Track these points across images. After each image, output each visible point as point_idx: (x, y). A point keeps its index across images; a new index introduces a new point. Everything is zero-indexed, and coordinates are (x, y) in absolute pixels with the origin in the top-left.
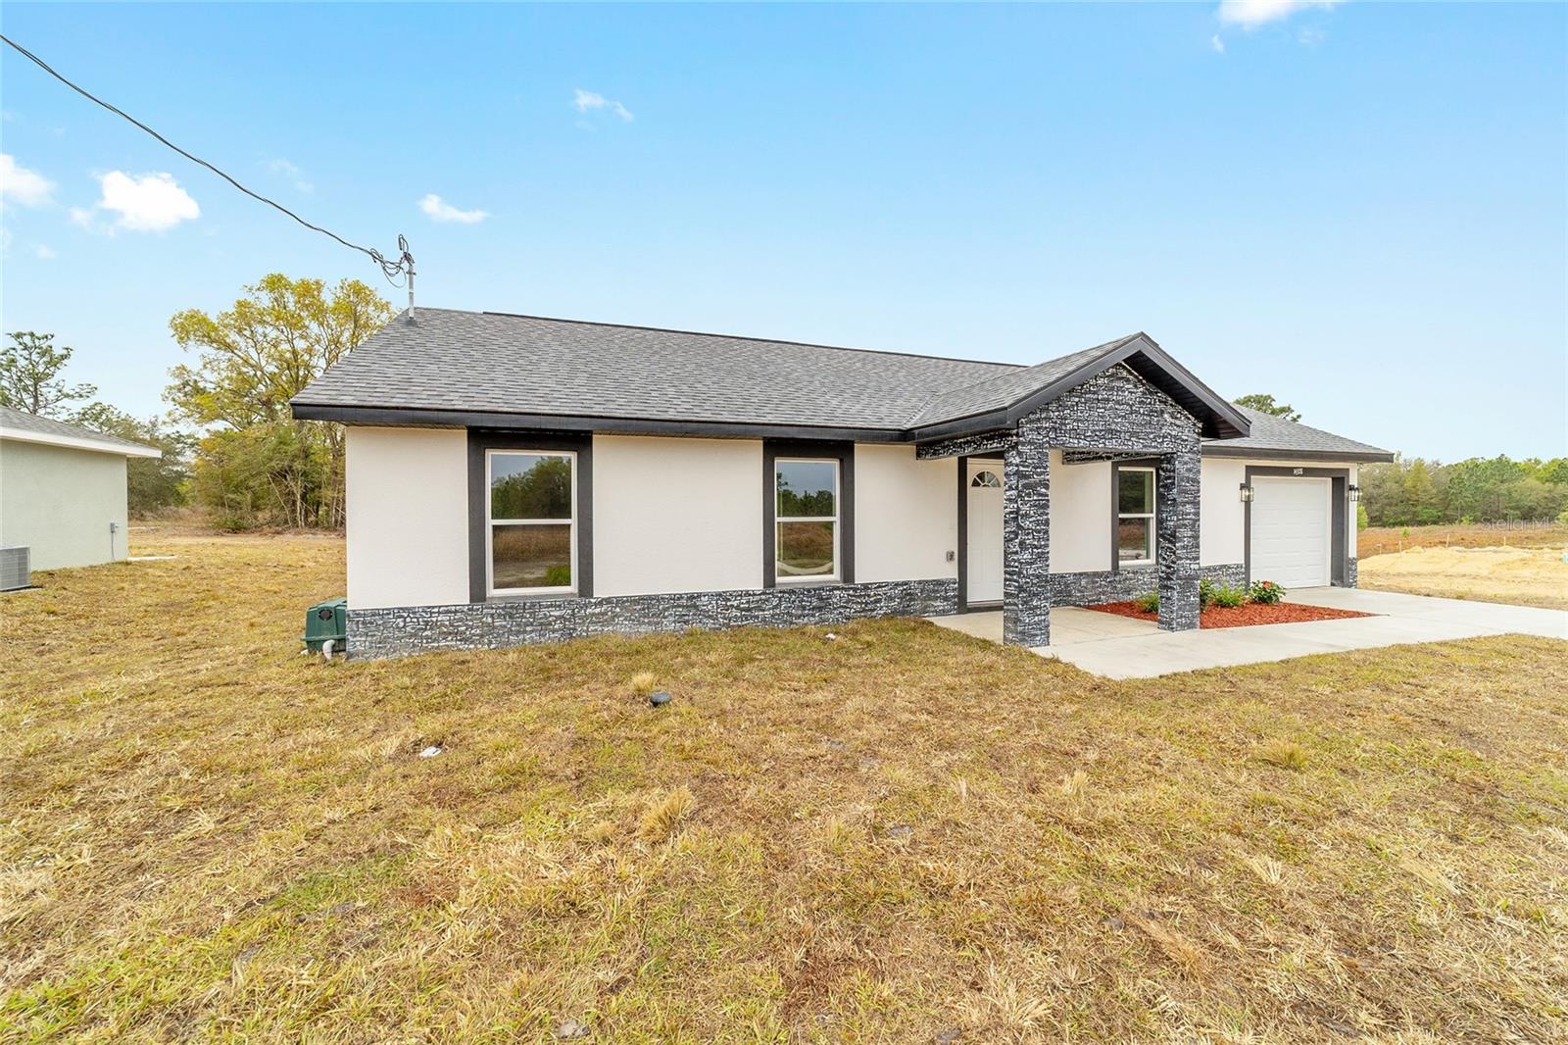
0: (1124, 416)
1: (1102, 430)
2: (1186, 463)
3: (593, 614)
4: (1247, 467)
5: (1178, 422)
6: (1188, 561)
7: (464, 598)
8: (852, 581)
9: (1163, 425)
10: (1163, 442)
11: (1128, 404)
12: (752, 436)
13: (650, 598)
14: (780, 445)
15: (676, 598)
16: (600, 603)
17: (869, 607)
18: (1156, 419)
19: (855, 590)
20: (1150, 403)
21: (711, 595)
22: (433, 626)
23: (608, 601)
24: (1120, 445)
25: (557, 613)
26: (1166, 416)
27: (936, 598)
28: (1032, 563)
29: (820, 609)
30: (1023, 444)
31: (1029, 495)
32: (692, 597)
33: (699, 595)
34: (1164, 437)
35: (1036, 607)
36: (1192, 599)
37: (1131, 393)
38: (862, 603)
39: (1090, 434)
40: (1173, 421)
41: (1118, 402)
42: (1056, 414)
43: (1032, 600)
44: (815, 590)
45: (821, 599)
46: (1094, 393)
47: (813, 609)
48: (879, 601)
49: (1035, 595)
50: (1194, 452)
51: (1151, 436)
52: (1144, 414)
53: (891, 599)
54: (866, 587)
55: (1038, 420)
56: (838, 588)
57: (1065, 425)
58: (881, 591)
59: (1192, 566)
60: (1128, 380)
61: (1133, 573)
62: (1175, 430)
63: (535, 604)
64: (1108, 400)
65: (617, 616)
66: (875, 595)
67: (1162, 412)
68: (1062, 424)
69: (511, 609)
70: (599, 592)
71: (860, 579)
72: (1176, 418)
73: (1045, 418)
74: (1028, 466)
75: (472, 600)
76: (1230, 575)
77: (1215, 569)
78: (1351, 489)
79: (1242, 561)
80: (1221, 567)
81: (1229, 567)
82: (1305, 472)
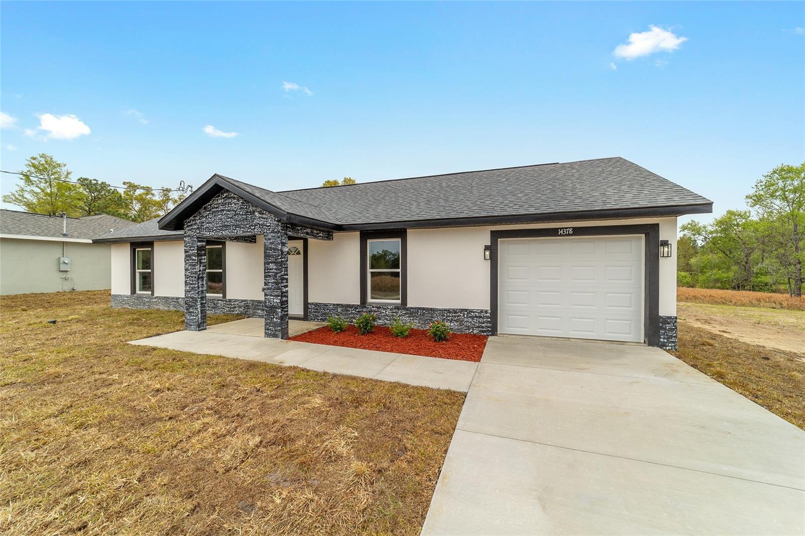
0: (232, 217)
1: (221, 226)
2: (270, 239)
3: (154, 302)
4: (491, 231)
5: (264, 216)
6: (272, 297)
8: (225, 298)
9: (254, 219)
10: (255, 228)
11: (234, 211)
13: (167, 298)
15: (173, 298)
16: (155, 298)
17: (232, 310)
18: (250, 216)
19: (226, 301)
20: (246, 208)
22: (125, 301)
23: (157, 297)
24: (230, 232)
25: (147, 300)
26: (256, 213)
27: (258, 309)
28: (189, 292)
29: (214, 308)
30: (186, 237)
31: (188, 261)
34: (255, 225)
35: (192, 312)
36: (275, 320)
37: (235, 204)
38: (228, 307)
39: (215, 229)
40: (261, 216)
41: (228, 211)
42: (199, 221)
43: (190, 309)
44: (212, 300)
45: (214, 304)
46: (217, 208)
47: (212, 308)
48: (235, 307)
49: (191, 306)
50: (275, 232)
51: (248, 226)
52: (242, 215)
53: (240, 307)
54: (230, 301)
55: (191, 225)
56: (220, 300)
57: (203, 226)
58: (236, 303)
59: (275, 300)
60: (234, 198)
61: (377, 307)
62: (261, 221)
63: (142, 297)
64: (223, 210)
65: (159, 303)
66: (234, 304)
67: (254, 212)
68: (202, 225)
69: (138, 298)
70: (156, 295)
71: (228, 297)
72: (263, 214)
73: (194, 224)
74: (187, 247)
75: (131, 294)
76: (472, 318)
77: (455, 311)
78: (665, 243)
79: (488, 308)
80: (462, 310)
81: (471, 311)
82: (578, 231)
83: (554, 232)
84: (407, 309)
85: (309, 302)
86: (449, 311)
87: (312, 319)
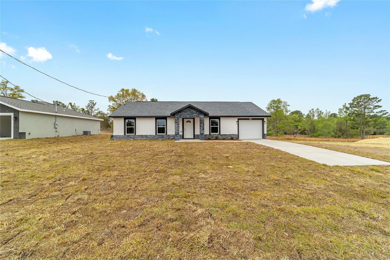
4: (238, 119)
7: (123, 134)
12: (154, 117)
13: (142, 135)
14: (157, 118)
15: (145, 135)
16: (137, 136)
19: (167, 135)
21: (149, 135)
22: (121, 137)
23: (138, 135)
25: (133, 136)
29: (162, 137)
31: (176, 123)
32: (147, 135)
33: (148, 135)
38: (168, 137)
45: (162, 136)
48: (170, 137)
53: (172, 137)
54: (169, 135)
56: (165, 135)
61: (213, 134)
63: (130, 135)
68: (181, 115)
69: (128, 136)
70: (137, 135)
74: (176, 120)
75: (124, 135)
76: (234, 136)
77: (231, 135)
78: (265, 122)
79: (237, 134)
80: (232, 134)
81: (234, 135)
82: (253, 119)
83: (248, 119)
84: (221, 135)
85: (195, 134)
86: (230, 135)
87: (196, 139)
